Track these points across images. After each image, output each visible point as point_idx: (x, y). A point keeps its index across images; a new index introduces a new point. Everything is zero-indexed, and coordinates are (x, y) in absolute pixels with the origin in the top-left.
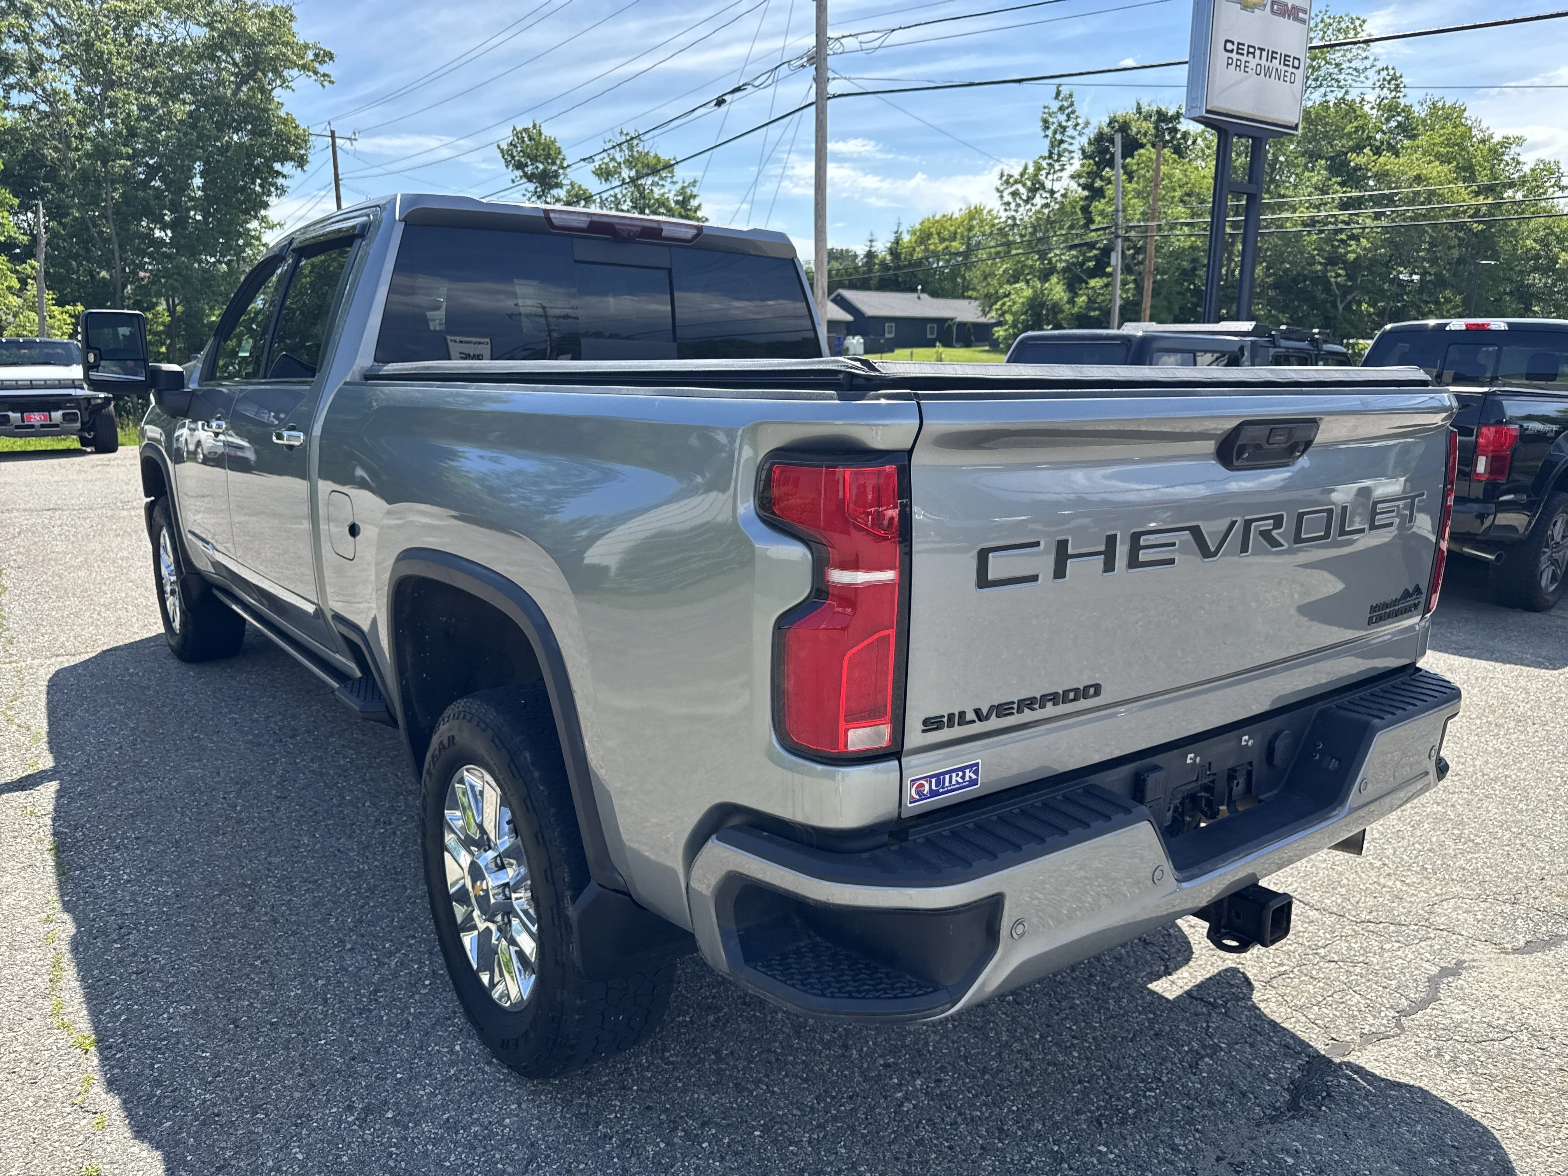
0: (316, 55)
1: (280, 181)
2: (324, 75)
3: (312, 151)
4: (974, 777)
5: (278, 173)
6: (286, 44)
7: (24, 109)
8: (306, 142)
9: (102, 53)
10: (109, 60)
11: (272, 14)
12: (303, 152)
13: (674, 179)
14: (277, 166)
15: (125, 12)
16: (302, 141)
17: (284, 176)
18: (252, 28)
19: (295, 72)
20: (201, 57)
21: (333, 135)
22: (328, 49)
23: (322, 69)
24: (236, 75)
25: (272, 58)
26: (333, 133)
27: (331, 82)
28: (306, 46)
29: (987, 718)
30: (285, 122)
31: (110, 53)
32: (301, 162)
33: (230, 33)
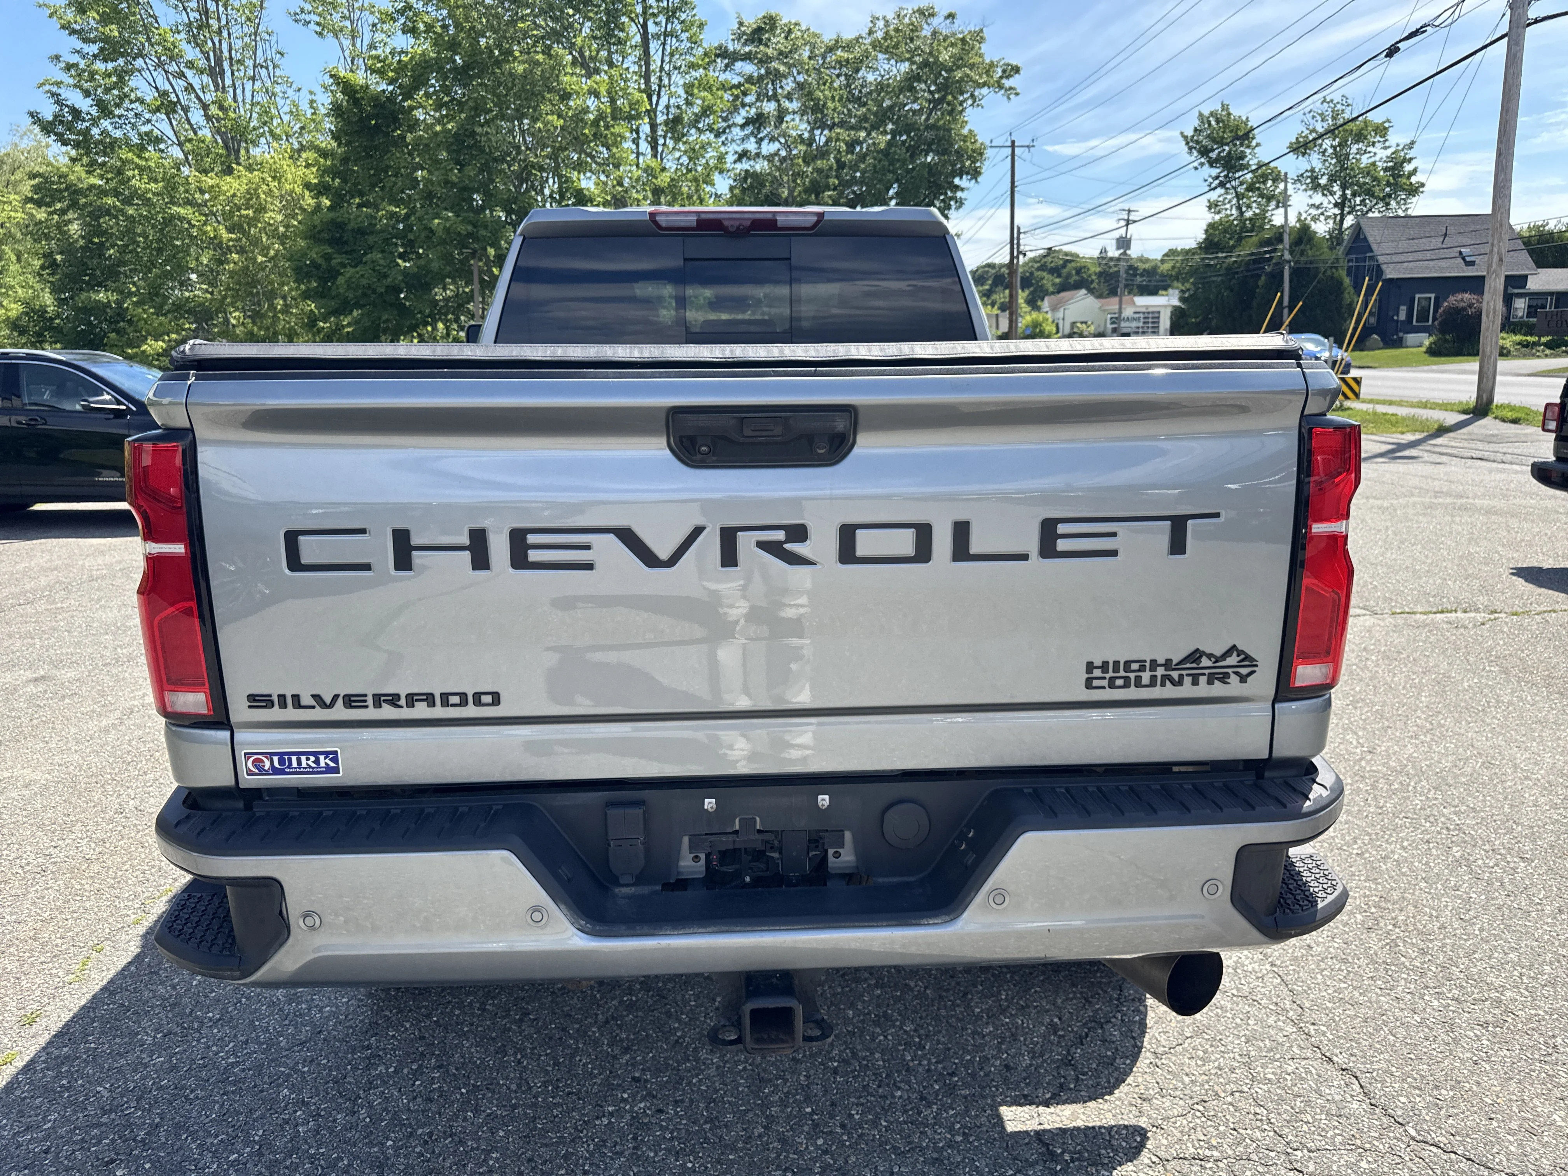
0: (1004, 71)
1: (959, 194)
2: (1011, 88)
3: (986, 163)
4: (332, 764)
5: (957, 188)
6: (972, 67)
7: (770, 158)
8: (981, 154)
9: (819, 99)
10: (824, 105)
11: (963, 40)
12: (978, 164)
13: (1387, 144)
14: (957, 181)
15: (847, 61)
16: (978, 154)
17: (962, 190)
18: (945, 56)
19: (985, 91)
20: (901, 90)
21: (1013, 145)
22: (1014, 63)
23: (1007, 83)
24: (930, 102)
25: (958, 81)
26: (1013, 142)
27: (1017, 94)
28: (992, 65)
29: (331, 705)
30: (965, 139)
31: (826, 98)
32: (975, 174)
33: (925, 64)
